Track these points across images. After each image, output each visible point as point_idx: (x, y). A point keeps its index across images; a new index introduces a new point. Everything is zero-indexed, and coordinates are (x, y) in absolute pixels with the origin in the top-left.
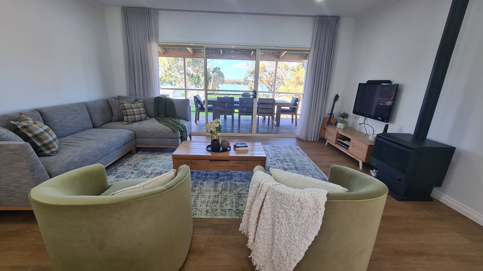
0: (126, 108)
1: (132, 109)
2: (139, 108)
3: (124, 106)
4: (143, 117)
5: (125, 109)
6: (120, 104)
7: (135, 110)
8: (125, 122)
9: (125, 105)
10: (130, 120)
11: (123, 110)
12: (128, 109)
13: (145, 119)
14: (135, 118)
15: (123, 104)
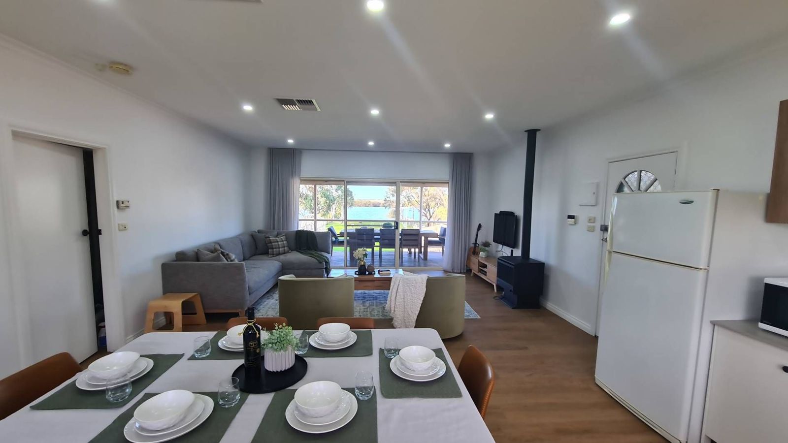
0: (272, 241)
1: (278, 242)
2: (283, 241)
3: (270, 240)
4: (286, 250)
5: (271, 243)
6: (266, 238)
7: (279, 243)
8: (270, 254)
9: (271, 238)
10: (275, 253)
11: (269, 243)
12: (274, 242)
13: (288, 252)
14: (279, 251)
15: (269, 237)
